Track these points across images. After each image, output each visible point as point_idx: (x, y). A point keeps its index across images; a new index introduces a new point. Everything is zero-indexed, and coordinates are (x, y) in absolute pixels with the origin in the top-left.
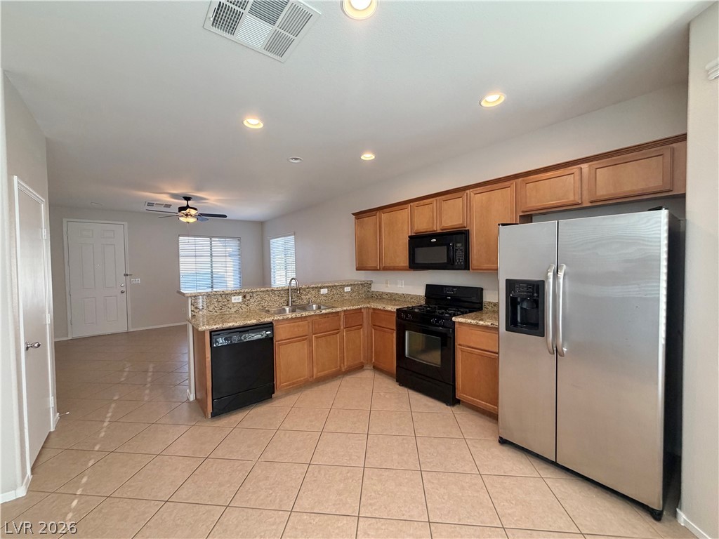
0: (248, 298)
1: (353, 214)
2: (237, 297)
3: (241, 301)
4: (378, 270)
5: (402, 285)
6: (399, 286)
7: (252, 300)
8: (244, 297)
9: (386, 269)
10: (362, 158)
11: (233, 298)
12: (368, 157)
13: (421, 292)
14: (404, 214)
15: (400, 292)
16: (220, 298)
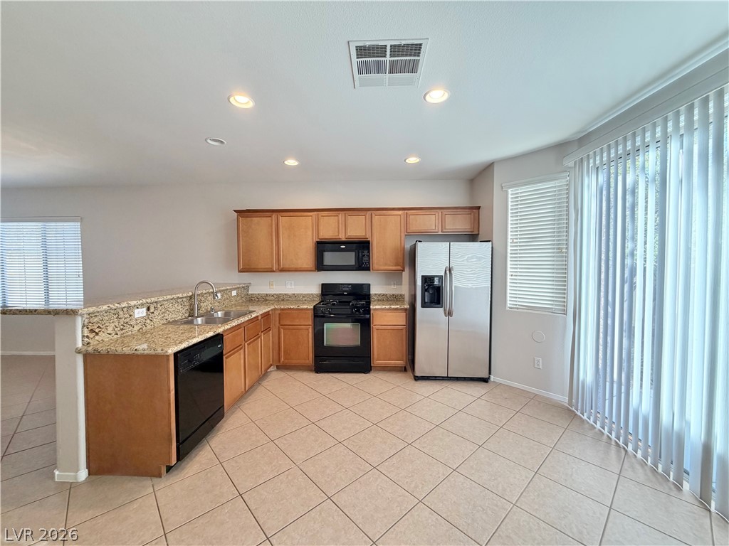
0: (152, 310)
1: (235, 211)
2: (140, 310)
3: (145, 314)
4: (274, 271)
5: (291, 286)
6: (289, 286)
7: (156, 313)
8: (148, 309)
9: (282, 270)
10: (286, 162)
11: (136, 311)
12: (291, 162)
13: (316, 290)
14: (308, 221)
15: (290, 292)
16: (121, 313)
